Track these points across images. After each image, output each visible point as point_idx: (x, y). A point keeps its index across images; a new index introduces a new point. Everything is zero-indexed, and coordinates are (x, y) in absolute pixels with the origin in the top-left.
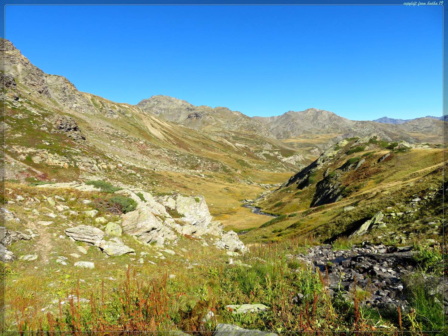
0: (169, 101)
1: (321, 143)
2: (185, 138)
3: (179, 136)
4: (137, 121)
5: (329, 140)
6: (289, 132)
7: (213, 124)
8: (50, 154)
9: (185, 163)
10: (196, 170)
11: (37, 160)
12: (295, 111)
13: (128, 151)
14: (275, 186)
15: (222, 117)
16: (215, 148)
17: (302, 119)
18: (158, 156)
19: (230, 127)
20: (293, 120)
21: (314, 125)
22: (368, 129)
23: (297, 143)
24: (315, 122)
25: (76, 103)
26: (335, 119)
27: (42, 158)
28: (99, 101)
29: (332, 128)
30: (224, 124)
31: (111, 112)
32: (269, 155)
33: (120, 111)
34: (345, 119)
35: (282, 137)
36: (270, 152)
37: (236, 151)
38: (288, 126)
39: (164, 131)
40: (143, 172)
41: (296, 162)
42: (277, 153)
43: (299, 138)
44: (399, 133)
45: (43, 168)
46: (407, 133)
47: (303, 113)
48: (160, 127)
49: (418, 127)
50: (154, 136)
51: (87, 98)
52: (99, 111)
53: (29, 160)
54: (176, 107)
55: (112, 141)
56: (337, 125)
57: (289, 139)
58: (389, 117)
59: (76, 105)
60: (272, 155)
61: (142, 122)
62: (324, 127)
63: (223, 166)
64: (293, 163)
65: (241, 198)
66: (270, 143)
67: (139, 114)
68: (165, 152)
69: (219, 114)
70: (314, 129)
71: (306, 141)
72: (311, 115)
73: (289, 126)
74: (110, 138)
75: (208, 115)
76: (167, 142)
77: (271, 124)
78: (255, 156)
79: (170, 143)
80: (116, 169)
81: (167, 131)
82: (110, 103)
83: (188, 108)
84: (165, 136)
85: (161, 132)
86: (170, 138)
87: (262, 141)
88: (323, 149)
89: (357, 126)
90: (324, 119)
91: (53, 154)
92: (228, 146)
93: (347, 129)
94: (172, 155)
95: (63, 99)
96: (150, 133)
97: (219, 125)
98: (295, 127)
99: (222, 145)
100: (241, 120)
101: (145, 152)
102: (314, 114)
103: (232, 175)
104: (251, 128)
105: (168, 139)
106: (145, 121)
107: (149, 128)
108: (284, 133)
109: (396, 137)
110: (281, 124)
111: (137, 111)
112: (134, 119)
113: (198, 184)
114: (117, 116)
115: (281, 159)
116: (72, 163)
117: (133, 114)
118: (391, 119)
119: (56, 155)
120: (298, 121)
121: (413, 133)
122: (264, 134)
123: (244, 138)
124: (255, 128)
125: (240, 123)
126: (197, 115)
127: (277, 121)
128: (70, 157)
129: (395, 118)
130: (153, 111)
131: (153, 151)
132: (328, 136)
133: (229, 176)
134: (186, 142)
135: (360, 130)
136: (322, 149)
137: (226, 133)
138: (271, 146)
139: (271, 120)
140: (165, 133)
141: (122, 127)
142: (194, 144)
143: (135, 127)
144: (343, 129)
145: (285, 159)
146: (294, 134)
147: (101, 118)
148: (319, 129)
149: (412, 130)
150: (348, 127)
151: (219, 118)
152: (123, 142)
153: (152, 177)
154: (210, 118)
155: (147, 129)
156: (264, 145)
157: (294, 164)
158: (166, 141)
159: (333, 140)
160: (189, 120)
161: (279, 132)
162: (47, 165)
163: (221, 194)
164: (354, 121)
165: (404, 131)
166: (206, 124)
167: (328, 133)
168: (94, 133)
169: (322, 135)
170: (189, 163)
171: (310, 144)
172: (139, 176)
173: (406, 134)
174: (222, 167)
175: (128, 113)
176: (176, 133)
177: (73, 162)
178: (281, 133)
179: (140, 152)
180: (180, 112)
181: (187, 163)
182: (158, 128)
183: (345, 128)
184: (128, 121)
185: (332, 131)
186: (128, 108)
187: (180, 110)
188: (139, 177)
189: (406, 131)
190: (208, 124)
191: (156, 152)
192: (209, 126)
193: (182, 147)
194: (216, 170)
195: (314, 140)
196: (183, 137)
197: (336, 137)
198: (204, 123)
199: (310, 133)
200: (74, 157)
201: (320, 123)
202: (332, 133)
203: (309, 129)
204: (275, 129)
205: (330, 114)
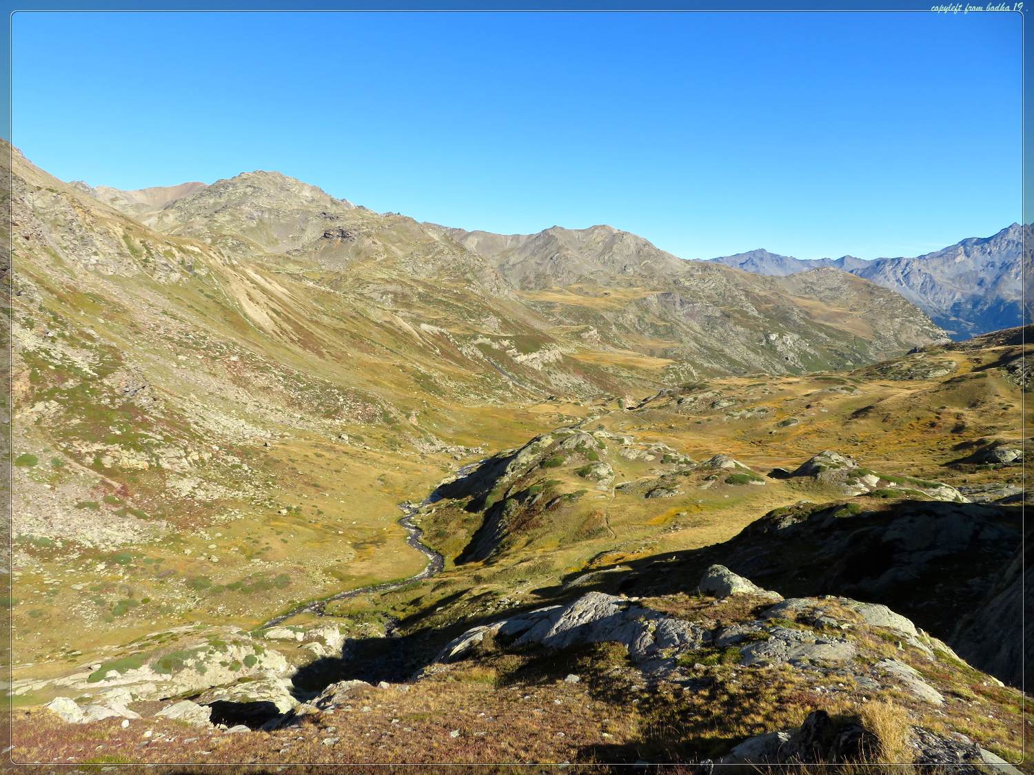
0: (282, 188)
1: (611, 309)
2: (317, 322)
3: (304, 317)
4: (217, 286)
5: (630, 301)
6: (549, 275)
7: (378, 259)
8: (124, 451)
9: (316, 404)
10: (334, 419)
11: (107, 462)
12: (567, 227)
13: (210, 378)
14: (473, 453)
15: (400, 241)
16: (376, 343)
17: (581, 248)
18: (266, 389)
19: (416, 269)
20: (559, 249)
21: (604, 263)
22: (713, 285)
23: (561, 304)
24: (606, 258)
25: (95, 254)
26: (649, 255)
27: (114, 457)
28: (141, 242)
29: (639, 275)
30: (403, 260)
31: (165, 268)
32: (489, 347)
33: (183, 262)
34: (671, 257)
35: (533, 285)
36: (495, 339)
37: (419, 347)
38: (547, 261)
39: (274, 310)
40: (251, 458)
41: (545, 365)
42: (506, 343)
43: (567, 292)
44: (774, 299)
45: (117, 474)
46: (791, 298)
47: (583, 234)
48: (266, 300)
49: (814, 288)
50: (253, 321)
51: (115, 233)
52: (141, 266)
53: (98, 466)
54: (296, 207)
55: (180, 357)
56: (652, 268)
57: (547, 293)
58: (769, 250)
59: (97, 258)
60: (496, 346)
61: (229, 289)
62: (623, 270)
63: (384, 411)
64: (538, 367)
65: (402, 498)
66: (497, 314)
67: (221, 268)
68: (279, 380)
69: (394, 233)
70: (601, 274)
71: (581, 302)
72: (598, 239)
73: (549, 262)
74: (175, 349)
75: (369, 235)
76: (280, 337)
77: (511, 253)
78: (458, 356)
79: (285, 338)
80: (212, 458)
81: (279, 309)
82: (162, 243)
83: (325, 214)
84: (276, 323)
85: (267, 313)
86: (285, 325)
87: (482, 310)
88: (615, 324)
89: (692, 275)
90: (626, 252)
91: (128, 450)
92: (405, 333)
93: (670, 280)
94: (291, 386)
95: (72, 246)
96: (245, 315)
97: (391, 263)
98: (563, 266)
99: (391, 332)
100: (441, 252)
101: (241, 380)
102: (606, 238)
103: (399, 430)
104: (461, 273)
105: (282, 328)
106: (234, 286)
107: (244, 304)
108: (538, 276)
110: (533, 254)
111: (218, 260)
112: (213, 282)
113: (336, 471)
114: (178, 275)
115: (514, 356)
116: (153, 461)
117: (210, 268)
118: (772, 255)
119: (132, 451)
120: (569, 252)
121: (804, 298)
122: (489, 288)
123: (444, 299)
124: (469, 276)
125: (439, 259)
126: (344, 234)
127: (525, 246)
128: (150, 450)
129: (783, 254)
130: (242, 214)
131: (256, 377)
132: (628, 294)
133: (393, 433)
134: (318, 332)
135: (697, 285)
136: (612, 322)
137: (406, 284)
138: (499, 320)
139: (513, 243)
140: (275, 315)
141: (189, 306)
142: (334, 338)
143: (215, 301)
144: (663, 280)
145: (521, 358)
146: (559, 282)
147: (146, 284)
148: (612, 274)
149: (803, 292)
150: (673, 276)
151: (393, 243)
152: (200, 357)
153: (266, 467)
154: (374, 243)
155: (240, 305)
156: (483, 320)
157: (540, 369)
158: (278, 335)
159: (637, 304)
160: (325, 243)
161: (527, 273)
162: (121, 468)
163: (371, 493)
164: (687, 262)
165: (787, 292)
166: (363, 256)
167: (631, 285)
168: (144, 340)
169: (616, 291)
170: (323, 405)
171: (588, 308)
172: (246, 469)
173: (788, 300)
174: (381, 414)
175: (199, 267)
176: (297, 310)
177: (154, 459)
178: (532, 277)
179: (231, 380)
180: (306, 221)
181: (319, 405)
182: (262, 302)
183: (667, 276)
184: (201, 288)
185: (639, 283)
186: (198, 254)
187: (305, 215)
188: (246, 471)
189: (790, 293)
190: (368, 258)
191: (262, 381)
192: (370, 264)
193: (309, 348)
194: (370, 419)
195: (598, 301)
196: (311, 321)
197: (645, 299)
198: (358, 254)
199: (593, 282)
200: (156, 452)
201: (617, 260)
202: (638, 287)
203: (592, 273)
204: (520, 265)
205: (639, 241)
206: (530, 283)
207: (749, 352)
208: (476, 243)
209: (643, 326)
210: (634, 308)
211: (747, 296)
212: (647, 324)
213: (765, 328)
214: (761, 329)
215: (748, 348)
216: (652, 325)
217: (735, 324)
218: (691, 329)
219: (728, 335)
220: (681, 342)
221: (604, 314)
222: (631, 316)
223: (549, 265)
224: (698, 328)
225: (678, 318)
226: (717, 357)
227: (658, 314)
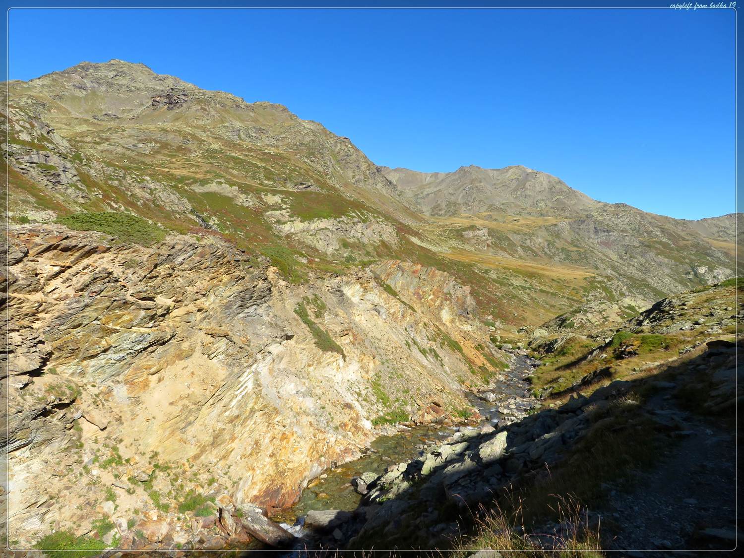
1: (518, 232)
5: (540, 227)
6: (460, 204)
12: (482, 167)
17: (495, 184)
20: (473, 182)
21: (516, 198)
22: (627, 220)
24: (519, 193)
26: (561, 192)
29: (552, 208)
35: (443, 212)
36: (251, 190)
38: (459, 191)
43: (476, 218)
44: (690, 238)
47: (498, 172)
56: (564, 203)
57: (455, 219)
62: (534, 204)
70: (513, 205)
72: (513, 177)
73: (462, 192)
77: (427, 186)
88: (521, 246)
89: (605, 211)
90: (538, 189)
93: (583, 214)
98: (475, 195)
102: (520, 176)
108: (449, 204)
109: (685, 242)
110: (448, 186)
115: (278, 222)
120: (482, 184)
121: (718, 240)
127: (443, 181)
132: (537, 221)
135: (610, 220)
139: (431, 179)
144: (574, 213)
145: (296, 226)
146: (469, 209)
148: (524, 206)
149: (716, 235)
150: (585, 211)
159: (547, 229)
161: (439, 202)
165: (699, 234)
167: (542, 215)
169: (526, 218)
178: (443, 205)
183: (579, 211)
185: (550, 213)
189: (704, 235)
197: (556, 225)
199: (503, 211)
201: (530, 196)
202: (549, 216)
203: (503, 204)
204: (433, 195)
205: (551, 179)
206: (440, 210)
207: (677, 284)
208: (397, 178)
209: (553, 251)
210: (544, 233)
211: (663, 232)
212: (557, 249)
213: (691, 260)
214: (687, 261)
215: (675, 280)
216: (563, 249)
217: (657, 255)
218: (607, 256)
219: (650, 264)
220: (597, 268)
221: (510, 236)
222: (540, 240)
223: (461, 195)
224: (614, 257)
225: (592, 246)
226: (639, 287)
227: (569, 240)
